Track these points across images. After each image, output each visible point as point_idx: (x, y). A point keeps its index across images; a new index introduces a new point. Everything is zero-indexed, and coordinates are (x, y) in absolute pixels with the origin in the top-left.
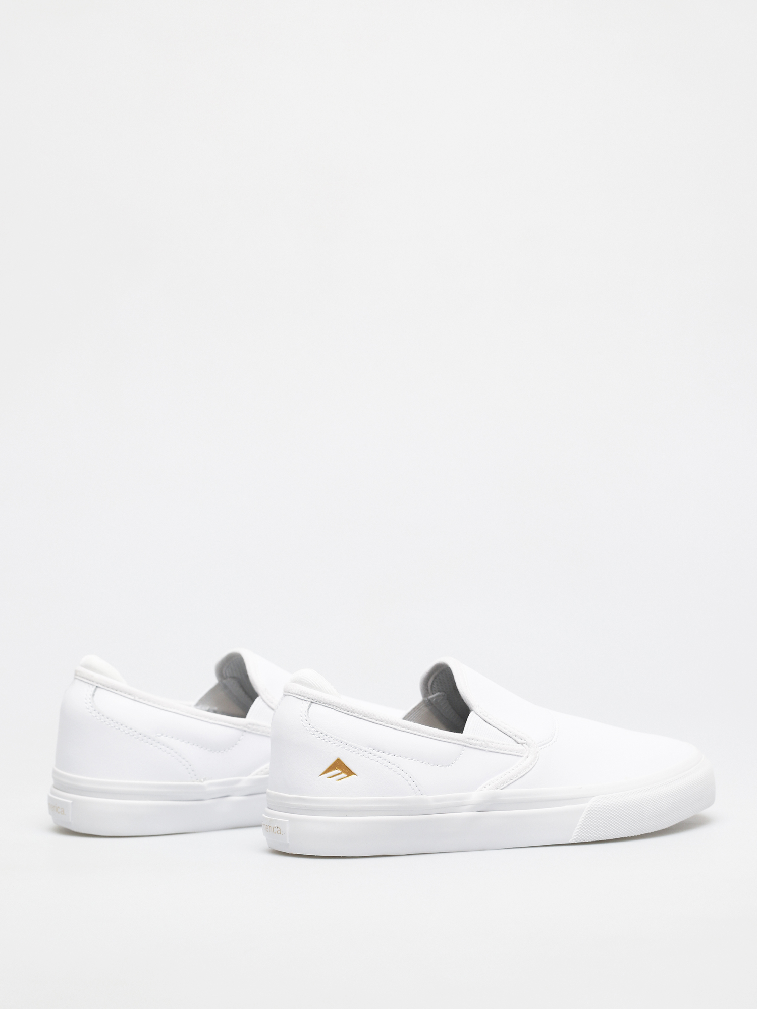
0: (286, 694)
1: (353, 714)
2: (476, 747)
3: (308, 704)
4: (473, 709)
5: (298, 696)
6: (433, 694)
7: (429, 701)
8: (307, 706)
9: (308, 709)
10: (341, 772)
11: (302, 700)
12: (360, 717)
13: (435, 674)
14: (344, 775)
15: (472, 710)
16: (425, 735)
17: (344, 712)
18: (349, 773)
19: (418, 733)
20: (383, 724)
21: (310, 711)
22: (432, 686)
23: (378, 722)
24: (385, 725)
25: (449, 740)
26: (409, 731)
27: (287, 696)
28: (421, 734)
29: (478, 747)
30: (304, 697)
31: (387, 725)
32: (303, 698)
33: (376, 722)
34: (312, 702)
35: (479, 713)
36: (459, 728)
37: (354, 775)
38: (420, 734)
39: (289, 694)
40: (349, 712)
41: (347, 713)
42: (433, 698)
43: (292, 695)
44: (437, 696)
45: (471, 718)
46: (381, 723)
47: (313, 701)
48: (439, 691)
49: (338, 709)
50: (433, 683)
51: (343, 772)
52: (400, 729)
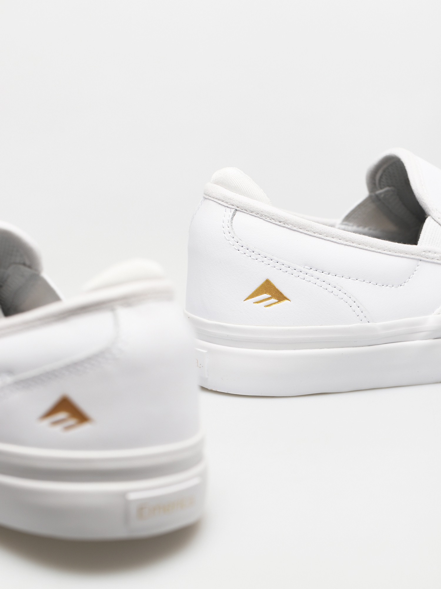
0: (207, 197)
1: (287, 226)
2: (433, 261)
3: (232, 213)
4: (430, 213)
5: (219, 202)
6: (381, 188)
7: (377, 196)
8: (231, 214)
9: (232, 218)
10: (270, 296)
11: (225, 206)
12: (294, 228)
13: (385, 166)
14: (273, 300)
15: (429, 215)
16: (373, 249)
17: (275, 222)
18: (280, 297)
19: (365, 247)
20: (323, 237)
21: (233, 221)
22: (380, 180)
23: (316, 235)
24: (325, 238)
25: (402, 255)
26: (353, 245)
27: (208, 200)
28: (369, 249)
29: (436, 261)
30: (227, 203)
31: (328, 238)
32: (225, 204)
33: (314, 234)
34: (236, 210)
35: (437, 219)
36: (414, 240)
37: (286, 301)
38: (367, 248)
39: (210, 198)
40: (282, 223)
41: (279, 224)
42: (381, 194)
43: (212, 199)
44: (387, 191)
45: (428, 226)
46: (320, 236)
47: (237, 208)
48: (389, 186)
49: (268, 219)
50: (381, 177)
51: (273, 296)
52: (343, 242)
